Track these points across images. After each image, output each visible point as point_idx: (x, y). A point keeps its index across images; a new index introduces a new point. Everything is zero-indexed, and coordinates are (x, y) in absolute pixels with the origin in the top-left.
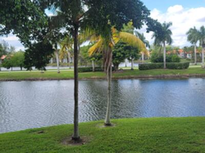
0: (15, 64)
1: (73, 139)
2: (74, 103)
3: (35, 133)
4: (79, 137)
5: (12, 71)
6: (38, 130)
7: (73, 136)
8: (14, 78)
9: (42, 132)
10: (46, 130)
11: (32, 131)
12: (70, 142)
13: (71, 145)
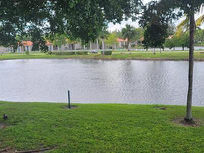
0: (177, 44)
1: (185, 119)
2: (188, 85)
3: (158, 108)
4: (192, 119)
5: (174, 50)
6: (162, 106)
7: (185, 117)
8: (173, 58)
9: (164, 109)
10: (169, 107)
11: (157, 106)
12: (182, 122)
13: (181, 124)
